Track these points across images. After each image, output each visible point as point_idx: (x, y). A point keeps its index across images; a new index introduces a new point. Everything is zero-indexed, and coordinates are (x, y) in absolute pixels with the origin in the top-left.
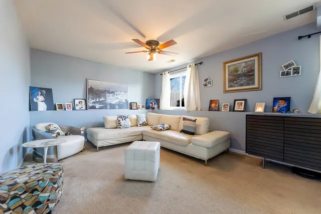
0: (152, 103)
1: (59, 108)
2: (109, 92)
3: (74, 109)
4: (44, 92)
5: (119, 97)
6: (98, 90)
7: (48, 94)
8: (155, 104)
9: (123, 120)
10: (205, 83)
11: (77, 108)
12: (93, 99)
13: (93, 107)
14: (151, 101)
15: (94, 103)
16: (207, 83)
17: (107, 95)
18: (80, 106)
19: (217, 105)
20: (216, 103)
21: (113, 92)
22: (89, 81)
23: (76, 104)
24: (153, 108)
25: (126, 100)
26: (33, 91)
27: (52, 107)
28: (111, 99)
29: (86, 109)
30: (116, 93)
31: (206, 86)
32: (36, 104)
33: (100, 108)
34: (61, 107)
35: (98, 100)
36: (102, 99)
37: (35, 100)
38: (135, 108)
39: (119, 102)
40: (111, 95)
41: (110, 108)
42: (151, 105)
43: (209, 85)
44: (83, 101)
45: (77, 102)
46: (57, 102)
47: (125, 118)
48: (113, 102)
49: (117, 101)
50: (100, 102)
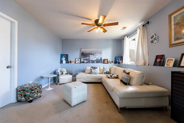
0: (118, 60)
1: (70, 63)
2: (91, 54)
3: (75, 63)
4: (65, 56)
5: (97, 56)
6: (86, 53)
7: (67, 56)
8: (120, 60)
9: (93, 69)
10: (151, 40)
11: (76, 62)
12: (83, 58)
13: (83, 62)
14: (118, 58)
15: (84, 60)
16: (153, 39)
17: (90, 56)
18: (78, 61)
19: (162, 60)
20: (161, 59)
21: (93, 54)
22: (82, 49)
23: (76, 60)
24: (119, 63)
25: (101, 58)
26: (62, 56)
27: (67, 62)
28: (92, 58)
29: (80, 63)
30: (95, 54)
31: (153, 42)
32: (62, 60)
33: (87, 63)
34: (71, 62)
35: (85, 58)
36: (88, 58)
37: (62, 59)
38: (106, 62)
39: (97, 59)
40: (92, 55)
41: (92, 63)
42: (118, 61)
43: (155, 41)
44: (79, 59)
45: (77, 59)
46: (69, 60)
47: (95, 68)
48: (93, 60)
49: (95, 59)
50: (86, 60)
